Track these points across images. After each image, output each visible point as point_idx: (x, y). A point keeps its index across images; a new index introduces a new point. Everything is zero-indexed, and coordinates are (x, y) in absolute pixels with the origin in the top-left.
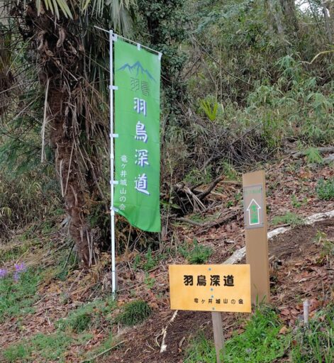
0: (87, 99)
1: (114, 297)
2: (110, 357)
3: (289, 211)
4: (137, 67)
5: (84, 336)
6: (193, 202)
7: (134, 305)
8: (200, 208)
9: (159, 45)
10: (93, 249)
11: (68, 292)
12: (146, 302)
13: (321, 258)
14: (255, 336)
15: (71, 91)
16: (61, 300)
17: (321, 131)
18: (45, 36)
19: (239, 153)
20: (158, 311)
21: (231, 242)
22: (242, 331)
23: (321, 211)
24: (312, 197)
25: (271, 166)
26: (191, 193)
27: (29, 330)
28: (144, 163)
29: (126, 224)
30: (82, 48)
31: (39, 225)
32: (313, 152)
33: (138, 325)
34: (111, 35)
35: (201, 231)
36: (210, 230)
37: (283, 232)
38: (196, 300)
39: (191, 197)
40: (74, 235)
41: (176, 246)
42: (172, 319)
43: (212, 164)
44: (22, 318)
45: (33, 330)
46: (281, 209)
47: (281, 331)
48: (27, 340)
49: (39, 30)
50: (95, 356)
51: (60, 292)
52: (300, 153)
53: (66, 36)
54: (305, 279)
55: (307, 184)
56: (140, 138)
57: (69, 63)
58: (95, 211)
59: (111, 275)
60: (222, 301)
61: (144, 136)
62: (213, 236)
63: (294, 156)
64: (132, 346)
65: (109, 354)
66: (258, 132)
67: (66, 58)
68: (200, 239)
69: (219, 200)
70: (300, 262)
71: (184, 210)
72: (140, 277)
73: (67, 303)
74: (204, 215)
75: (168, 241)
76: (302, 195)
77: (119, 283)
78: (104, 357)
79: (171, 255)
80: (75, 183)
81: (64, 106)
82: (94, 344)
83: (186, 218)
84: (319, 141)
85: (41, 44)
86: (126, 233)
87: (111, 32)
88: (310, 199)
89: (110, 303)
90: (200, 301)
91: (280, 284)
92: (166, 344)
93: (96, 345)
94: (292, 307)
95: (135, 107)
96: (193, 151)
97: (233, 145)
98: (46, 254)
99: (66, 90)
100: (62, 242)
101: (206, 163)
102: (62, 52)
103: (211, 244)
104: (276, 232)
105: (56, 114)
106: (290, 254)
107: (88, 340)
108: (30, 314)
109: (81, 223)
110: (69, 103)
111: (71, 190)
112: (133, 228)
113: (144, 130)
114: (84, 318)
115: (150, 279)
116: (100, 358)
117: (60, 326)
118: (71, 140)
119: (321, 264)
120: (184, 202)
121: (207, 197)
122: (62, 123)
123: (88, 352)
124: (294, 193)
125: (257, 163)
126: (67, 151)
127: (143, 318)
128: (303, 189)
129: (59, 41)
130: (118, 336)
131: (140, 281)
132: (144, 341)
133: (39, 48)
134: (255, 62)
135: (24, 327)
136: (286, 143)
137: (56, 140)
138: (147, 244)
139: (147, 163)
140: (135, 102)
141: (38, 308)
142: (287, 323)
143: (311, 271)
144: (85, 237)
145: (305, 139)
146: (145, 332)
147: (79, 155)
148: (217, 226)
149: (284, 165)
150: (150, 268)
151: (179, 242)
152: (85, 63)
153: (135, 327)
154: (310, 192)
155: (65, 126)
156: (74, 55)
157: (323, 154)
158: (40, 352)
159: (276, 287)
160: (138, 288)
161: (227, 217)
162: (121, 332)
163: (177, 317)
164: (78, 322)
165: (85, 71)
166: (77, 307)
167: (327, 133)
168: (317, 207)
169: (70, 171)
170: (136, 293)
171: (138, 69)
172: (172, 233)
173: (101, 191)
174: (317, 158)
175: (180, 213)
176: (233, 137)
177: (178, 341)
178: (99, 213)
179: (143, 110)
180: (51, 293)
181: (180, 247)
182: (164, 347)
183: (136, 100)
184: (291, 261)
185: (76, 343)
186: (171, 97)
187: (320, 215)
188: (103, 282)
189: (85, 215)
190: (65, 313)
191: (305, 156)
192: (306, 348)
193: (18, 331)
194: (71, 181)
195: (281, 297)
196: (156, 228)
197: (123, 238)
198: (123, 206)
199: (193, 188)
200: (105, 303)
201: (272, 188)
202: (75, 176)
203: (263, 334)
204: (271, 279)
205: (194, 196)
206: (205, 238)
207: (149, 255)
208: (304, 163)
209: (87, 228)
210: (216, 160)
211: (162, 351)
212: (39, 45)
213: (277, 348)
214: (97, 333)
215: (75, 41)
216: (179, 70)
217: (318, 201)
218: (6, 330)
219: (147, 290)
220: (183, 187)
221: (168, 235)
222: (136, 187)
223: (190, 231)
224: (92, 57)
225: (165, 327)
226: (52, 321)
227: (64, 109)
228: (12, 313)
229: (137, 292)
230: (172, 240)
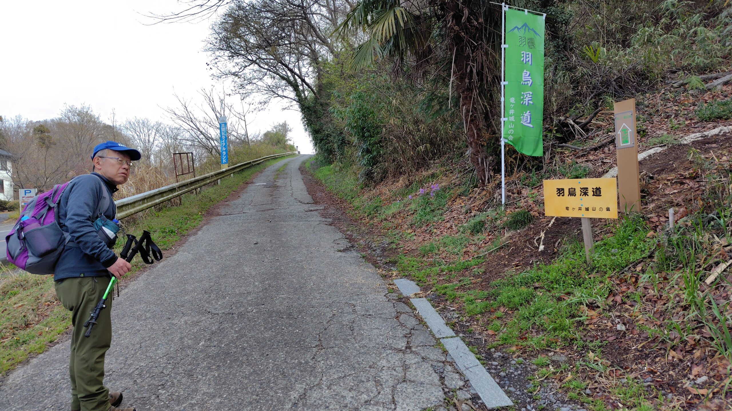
0: (484, 58)
1: (503, 208)
2: (498, 253)
3: (666, 133)
4: (524, 28)
5: (479, 237)
6: (574, 131)
7: (518, 214)
8: (581, 135)
9: (548, 8)
10: (489, 171)
11: (469, 204)
12: (529, 211)
13: (694, 172)
14: (622, 239)
15: (472, 54)
16: (464, 210)
17: (705, 61)
18: (454, 17)
19: (620, 87)
20: (538, 219)
21: (608, 161)
22: (612, 235)
23: (699, 132)
24: (691, 119)
25: (651, 96)
26: (573, 123)
27: (439, 233)
28: (528, 103)
29: (515, 152)
30: (481, 20)
31: (451, 156)
32: (695, 80)
33: (521, 230)
34: (503, 7)
35: (581, 153)
36: (589, 153)
37: (658, 151)
38: (567, 208)
39: (573, 127)
40: (474, 162)
41: (557, 167)
42: (550, 225)
43: (595, 98)
44: (434, 224)
45: (441, 232)
46: (658, 132)
47: (648, 235)
48: (437, 240)
49: (450, 12)
50: (486, 253)
51: (463, 205)
52: (681, 82)
53: (469, 14)
54: (675, 191)
55: (687, 108)
56: (526, 83)
57: (471, 33)
58: (491, 142)
59: (501, 191)
60: (590, 209)
61: (529, 81)
62: (591, 158)
63: (675, 85)
64: (515, 245)
65: (497, 252)
66: (639, 67)
67: (469, 29)
68: (579, 161)
69: (599, 127)
70: (672, 176)
71: (567, 138)
72: (525, 192)
73: (467, 213)
74: (585, 141)
75: (551, 163)
76: (681, 119)
77: (508, 197)
78: (493, 254)
79: (553, 174)
80: (475, 122)
81: (467, 65)
82: (486, 244)
83: (569, 144)
84: (702, 70)
85: (450, 22)
86: (515, 159)
87: (503, 4)
88: (689, 122)
89: (499, 212)
90: (570, 209)
91: (652, 195)
92: (543, 244)
93: (487, 244)
94: (661, 215)
95: (522, 59)
96: (578, 89)
97: (615, 81)
98: (455, 178)
99: (469, 54)
100: (467, 168)
101: (589, 98)
102: (466, 26)
103: (590, 164)
104: (652, 151)
105: (461, 72)
106: (663, 170)
107: (481, 241)
108: (440, 221)
109: (479, 152)
110: (470, 63)
111: (471, 128)
112: (521, 154)
113: (529, 76)
114: (479, 224)
115: (533, 194)
116: (490, 254)
117: (461, 229)
118: (472, 90)
119: (692, 178)
120: (567, 131)
121: (588, 126)
122: (465, 78)
123: (481, 249)
124: (673, 117)
125: (637, 94)
126: (468, 99)
127: (525, 224)
128: (682, 113)
129: (463, 18)
130: (505, 238)
131: (525, 195)
132: (525, 242)
133: (448, 26)
134: (639, 9)
135: (435, 230)
136: (668, 75)
137: (461, 91)
138: (533, 167)
139: (531, 102)
140: (522, 55)
141: (446, 217)
142: (655, 228)
143: (682, 183)
144: (482, 163)
145: (687, 69)
146: (526, 235)
147: (478, 101)
148: (596, 149)
149: (664, 93)
150: (534, 185)
151: (560, 163)
152: (484, 31)
153: (518, 231)
154: (690, 115)
155: (467, 81)
156: (474, 26)
157: (705, 81)
158: (446, 248)
159: (647, 198)
160: (523, 200)
161: (605, 141)
162: (507, 235)
163: (554, 223)
164: (475, 226)
165: (483, 37)
166: (475, 216)
167: (711, 61)
168: (696, 128)
169: (470, 114)
170: (521, 205)
171: (525, 30)
172: (554, 156)
173: (496, 128)
174: (699, 85)
175: (563, 140)
176: (614, 74)
177: (554, 243)
178: (494, 144)
179: (529, 61)
180: (456, 205)
181: (561, 167)
182: (542, 247)
183: (523, 53)
184: (664, 176)
185: (473, 243)
186: (559, 47)
187: (698, 135)
188: (495, 196)
189: (482, 146)
190: (465, 220)
191: (686, 84)
192: (671, 250)
193: (431, 233)
194: (472, 121)
195: (651, 206)
196: (539, 153)
197: (513, 162)
198: (511, 138)
199: (575, 120)
200: (496, 213)
201: (650, 114)
202: (475, 117)
203: (630, 238)
204: (642, 191)
205: (576, 126)
206: (585, 159)
207: (533, 175)
208: (685, 90)
209: (484, 156)
210: (599, 94)
211: (540, 250)
212: (449, 23)
213: (643, 249)
214: (489, 235)
215: (477, 16)
216: (566, 25)
217: (698, 123)
218: (423, 232)
219: (530, 202)
220: (566, 119)
221: (551, 158)
222: (522, 122)
223: (571, 154)
224: (490, 26)
225: (543, 231)
226: (456, 226)
227: (467, 68)
228: (428, 220)
229: (522, 203)
230: (554, 162)
